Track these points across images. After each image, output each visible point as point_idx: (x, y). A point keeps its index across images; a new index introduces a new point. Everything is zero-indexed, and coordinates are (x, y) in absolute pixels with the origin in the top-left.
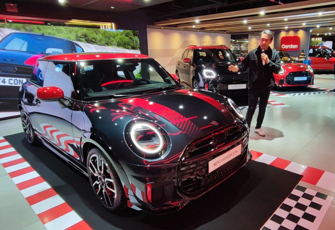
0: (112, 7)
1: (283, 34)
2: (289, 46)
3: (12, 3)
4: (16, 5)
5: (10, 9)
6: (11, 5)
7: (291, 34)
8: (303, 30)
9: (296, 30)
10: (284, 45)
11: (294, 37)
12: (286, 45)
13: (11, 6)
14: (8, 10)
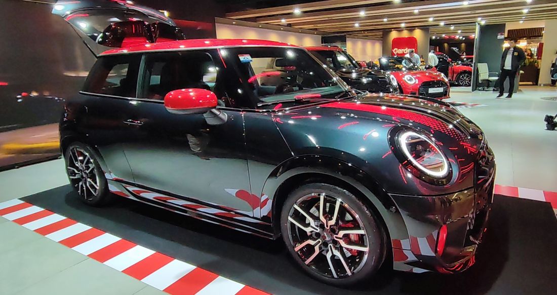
1: (394, 35)
2: (403, 50)
7: (405, 34)
8: (420, 29)
9: (411, 29)
10: (397, 49)
11: (409, 38)
12: (398, 49)
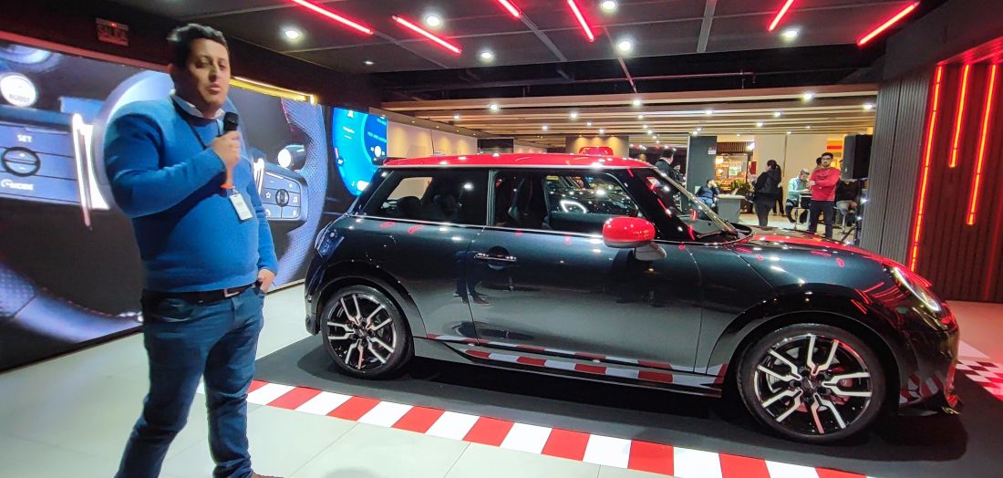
0: (368, 63)
1: (582, 143)
3: (115, 21)
4: (125, 28)
5: (106, 36)
6: (113, 25)
7: (597, 143)
8: (617, 137)
9: (606, 137)
13: (112, 28)
14: (102, 38)
